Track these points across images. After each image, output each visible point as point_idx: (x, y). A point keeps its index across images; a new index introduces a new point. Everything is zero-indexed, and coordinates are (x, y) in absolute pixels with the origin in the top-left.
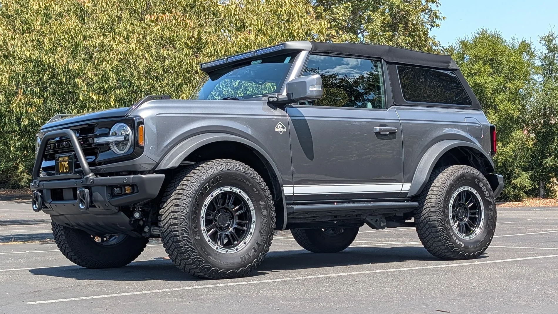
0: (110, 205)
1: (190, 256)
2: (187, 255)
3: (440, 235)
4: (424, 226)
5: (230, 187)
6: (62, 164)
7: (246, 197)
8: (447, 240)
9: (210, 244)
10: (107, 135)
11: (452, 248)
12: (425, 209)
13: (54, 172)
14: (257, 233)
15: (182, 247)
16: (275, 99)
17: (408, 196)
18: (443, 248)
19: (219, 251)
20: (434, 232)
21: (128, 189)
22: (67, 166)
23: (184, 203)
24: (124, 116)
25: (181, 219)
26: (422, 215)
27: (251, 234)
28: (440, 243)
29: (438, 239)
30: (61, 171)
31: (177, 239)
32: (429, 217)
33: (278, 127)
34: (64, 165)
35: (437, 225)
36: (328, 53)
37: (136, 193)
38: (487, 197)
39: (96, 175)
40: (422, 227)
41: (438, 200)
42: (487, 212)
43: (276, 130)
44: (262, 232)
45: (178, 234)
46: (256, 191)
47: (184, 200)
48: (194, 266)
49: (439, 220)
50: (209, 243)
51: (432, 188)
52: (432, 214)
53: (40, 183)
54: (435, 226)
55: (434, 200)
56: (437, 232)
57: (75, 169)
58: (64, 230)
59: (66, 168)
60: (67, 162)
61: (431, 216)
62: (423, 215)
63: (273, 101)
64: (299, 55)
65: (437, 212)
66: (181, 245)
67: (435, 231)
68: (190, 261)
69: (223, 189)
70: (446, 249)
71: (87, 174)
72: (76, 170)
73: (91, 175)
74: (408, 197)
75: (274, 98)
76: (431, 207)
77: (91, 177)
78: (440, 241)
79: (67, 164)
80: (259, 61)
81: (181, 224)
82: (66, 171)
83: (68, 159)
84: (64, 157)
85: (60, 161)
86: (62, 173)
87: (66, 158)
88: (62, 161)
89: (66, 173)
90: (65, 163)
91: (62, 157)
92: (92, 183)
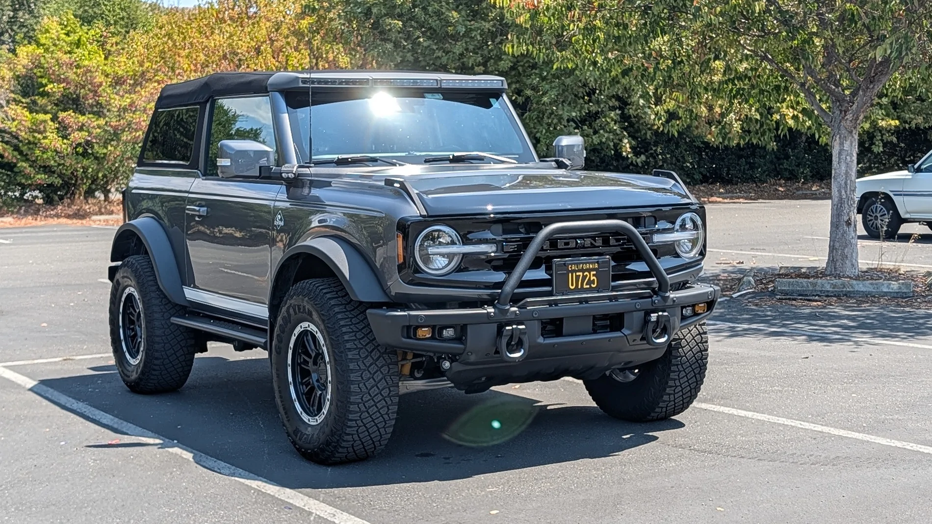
6: (578, 277)
22: (593, 278)
30: (572, 287)
34: (584, 277)
60: (592, 273)
79: (594, 275)
82: (590, 286)
83: (596, 267)
84: (583, 263)
85: (573, 271)
86: (577, 290)
87: (591, 266)
88: (576, 271)
89: (591, 290)
90: (586, 273)
91: (577, 264)
92: (675, 303)
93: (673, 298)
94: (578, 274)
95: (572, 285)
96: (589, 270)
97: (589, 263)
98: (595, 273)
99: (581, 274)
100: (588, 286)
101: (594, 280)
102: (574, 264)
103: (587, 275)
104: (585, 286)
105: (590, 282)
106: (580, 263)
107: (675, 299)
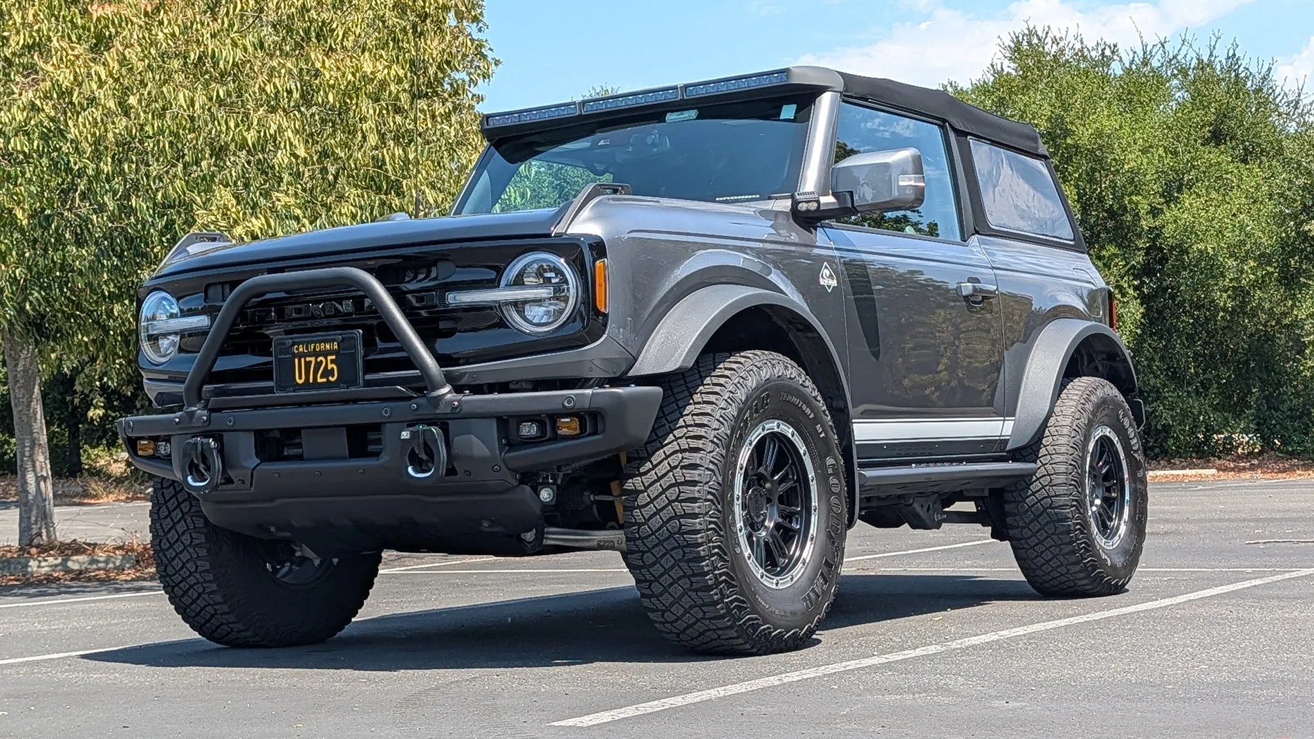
0: (503, 467)
1: (723, 596)
2: (716, 594)
3: (1074, 539)
4: (1036, 518)
5: (776, 422)
6: (308, 364)
7: (802, 449)
8: (1087, 550)
9: (750, 565)
10: (493, 284)
11: (1094, 568)
12: (1038, 479)
13: (271, 384)
14: (823, 536)
15: (707, 573)
16: (813, 206)
17: (1008, 448)
18: (1078, 568)
19: (765, 583)
20: (1061, 533)
21: (567, 426)
22: (332, 366)
23: (711, 462)
24: (548, 235)
25: (707, 500)
26: (1030, 492)
27: (812, 539)
28: (1072, 559)
29: (1067, 549)
30: (300, 382)
31: (699, 552)
32: (1049, 497)
33: (824, 276)
34: (318, 364)
35: (1070, 516)
36: (866, 100)
37: (590, 435)
38: (1135, 451)
39: (458, 389)
40: (1027, 521)
41: (1071, 457)
42: (1133, 485)
43: (822, 283)
44: (833, 534)
45: (700, 541)
46: (821, 433)
47: (710, 452)
48: (729, 621)
49: (1075, 503)
50: (749, 562)
51: (1052, 429)
52: (1060, 490)
53: (213, 414)
54: (1066, 519)
55: (1061, 458)
56: (1068, 532)
57: (365, 373)
58: (208, 545)
61: (1056, 496)
62: (1033, 494)
63: (808, 211)
64: (820, 102)
65: (1071, 485)
66: (706, 569)
67: (1064, 529)
68: (722, 609)
69: (767, 426)
70: (1081, 572)
71: (436, 387)
72: (368, 377)
73: (446, 389)
74: (1008, 452)
75: (811, 204)
76: (1055, 474)
77: (450, 395)
78: (1074, 552)
79: (332, 361)
80: (693, 114)
81: (707, 513)
82: (328, 380)
83: (336, 347)
84: (315, 342)
85: (300, 356)
86: (307, 386)
87: (328, 347)
88: (305, 355)
89: (329, 386)
90: (321, 358)
91: (308, 343)
92: (458, 410)
93: (451, 402)
94: (308, 359)
95: (300, 378)
96: (326, 354)
97: (325, 341)
98: (334, 357)
99: (313, 359)
100: (325, 380)
101: (333, 369)
102: (302, 343)
103: (321, 361)
104: (319, 380)
105: (327, 373)
106: (312, 342)
107: (456, 403)
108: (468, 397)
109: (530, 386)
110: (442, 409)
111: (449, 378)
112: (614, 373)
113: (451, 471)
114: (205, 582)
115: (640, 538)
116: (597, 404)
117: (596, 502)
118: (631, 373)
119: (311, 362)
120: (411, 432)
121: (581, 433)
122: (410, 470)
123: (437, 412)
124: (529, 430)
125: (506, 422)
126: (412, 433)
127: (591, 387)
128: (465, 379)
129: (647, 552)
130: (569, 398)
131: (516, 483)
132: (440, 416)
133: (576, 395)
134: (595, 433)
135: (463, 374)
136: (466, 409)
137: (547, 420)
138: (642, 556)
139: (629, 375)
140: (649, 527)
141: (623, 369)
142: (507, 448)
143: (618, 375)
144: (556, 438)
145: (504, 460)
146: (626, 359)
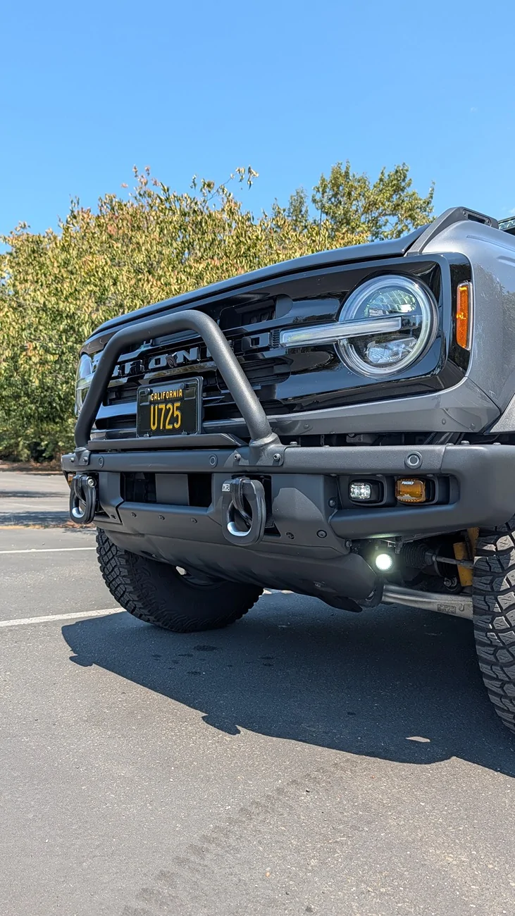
0: (330, 533)
6: (160, 410)
10: (332, 318)
13: (134, 430)
21: (410, 491)
22: (177, 413)
24: (400, 256)
30: (154, 428)
34: (167, 411)
37: (438, 504)
39: (285, 440)
57: (203, 421)
59: (174, 420)
60: (177, 404)
71: (259, 436)
72: (207, 424)
73: (270, 438)
77: (272, 446)
79: (177, 408)
82: (174, 427)
83: (181, 394)
84: (166, 390)
85: (155, 403)
86: (158, 432)
87: (175, 394)
88: (158, 403)
89: (173, 431)
90: (169, 406)
91: (161, 391)
92: (280, 463)
93: (273, 453)
94: (160, 406)
95: (154, 424)
96: (173, 401)
97: (174, 389)
98: (179, 404)
99: (164, 406)
100: (171, 427)
101: (177, 415)
102: (157, 391)
103: (170, 408)
104: (167, 426)
106: (164, 390)
107: (278, 455)
108: (295, 450)
109: (368, 440)
110: (265, 461)
111: (275, 427)
112: (472, 427)
113: (271, 531)
114: (126, 584)
115: (494, 630)
116: (451, 465)
117: (439, 564)
118: (495, 429)
119: (162, 409)
120: (231, 484)
121: (427, 501)
122: (230, 527)
123: (259, 463)
124: (362, 491)
125: (337, 481)
126: (234, 487)
127: (442, 443)
128: (297, 428)
129: (502, 648)
130: (413, 455)
131: (346, 552)
132: (261, 469)
133: (422, 452)
134: (445, 502)
135: (295, 423)
136: (289, 463)
137: (385, 482)
138: (495, 652)
139: (492, 431)
140: (507, 620)
141: (485, 423)
142: (336, 511)
143: (476, 430)
144: (394, 504)
145: (330, 525)
146: (488, 410)
